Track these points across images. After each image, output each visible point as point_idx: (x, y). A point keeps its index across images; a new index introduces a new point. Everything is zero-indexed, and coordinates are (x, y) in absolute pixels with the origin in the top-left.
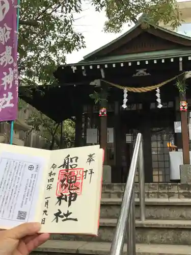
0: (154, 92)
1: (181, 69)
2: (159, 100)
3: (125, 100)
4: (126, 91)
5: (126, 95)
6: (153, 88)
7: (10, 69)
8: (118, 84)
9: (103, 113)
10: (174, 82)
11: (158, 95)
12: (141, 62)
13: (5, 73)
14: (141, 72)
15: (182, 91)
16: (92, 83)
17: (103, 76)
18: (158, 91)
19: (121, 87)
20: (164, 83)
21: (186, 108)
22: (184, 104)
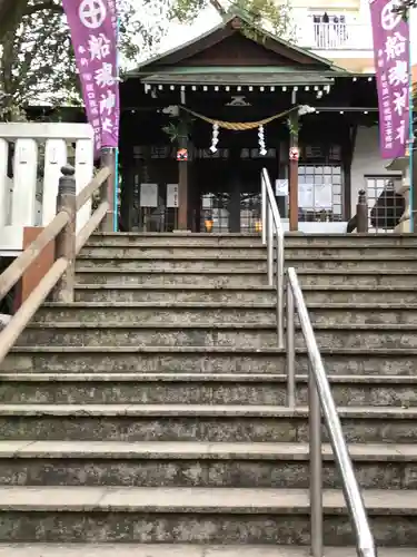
0: (256, 130)
1: (294, 102)
2: (262, 143)
3: (215, 141)
4: (216, 126)
5: (216, 133)
6: (254, 125)
7: (109, 92)
8: (203, 115)
9: (182, 157)
10: (284, 118)
11: (261, 135)
12: (231, 87)
13: (103, 96)
14: (238, 100)
15: (294, 132)
16: (165, 111)
17: (183, 101)
18: (261, 129)
19: (210, 121)
20: (270, 119)
21: (297, 156)
22: (295, 151)
